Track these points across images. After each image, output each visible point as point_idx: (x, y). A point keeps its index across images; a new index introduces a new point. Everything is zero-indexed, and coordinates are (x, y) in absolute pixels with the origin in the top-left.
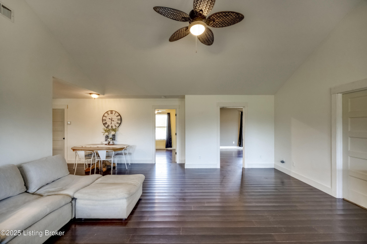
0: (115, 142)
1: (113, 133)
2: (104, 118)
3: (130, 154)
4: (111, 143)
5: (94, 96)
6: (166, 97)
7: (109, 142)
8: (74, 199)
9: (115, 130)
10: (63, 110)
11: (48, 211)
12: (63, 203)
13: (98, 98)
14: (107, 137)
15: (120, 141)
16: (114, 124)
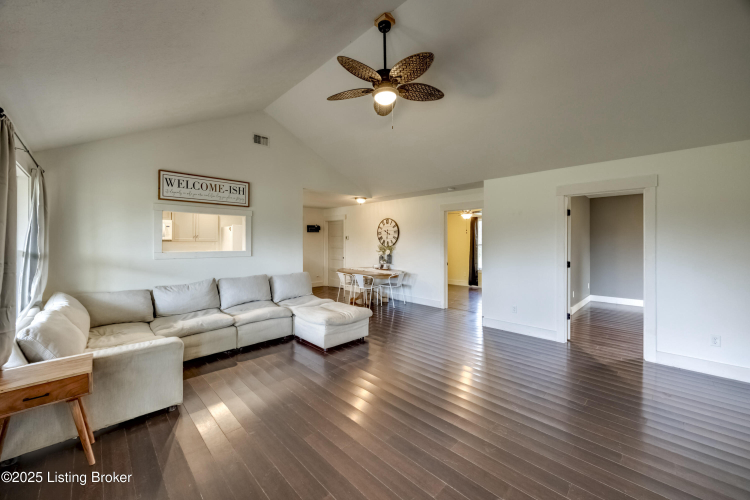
0: (392, 267)
1: (388, 252)
2: (380, 230)
3: (410, 287)
4: (385, 267)
5: (361, 201)
6: (454, 188)
7: (382, 266)
8: (293, 315)
9: (391, 249)
10: (342, 221)
11: (269, 316)
12: (282, 315)
13: (366, 203)
14: (382, 258)
15: (398, 266)
16: (390, 239)
